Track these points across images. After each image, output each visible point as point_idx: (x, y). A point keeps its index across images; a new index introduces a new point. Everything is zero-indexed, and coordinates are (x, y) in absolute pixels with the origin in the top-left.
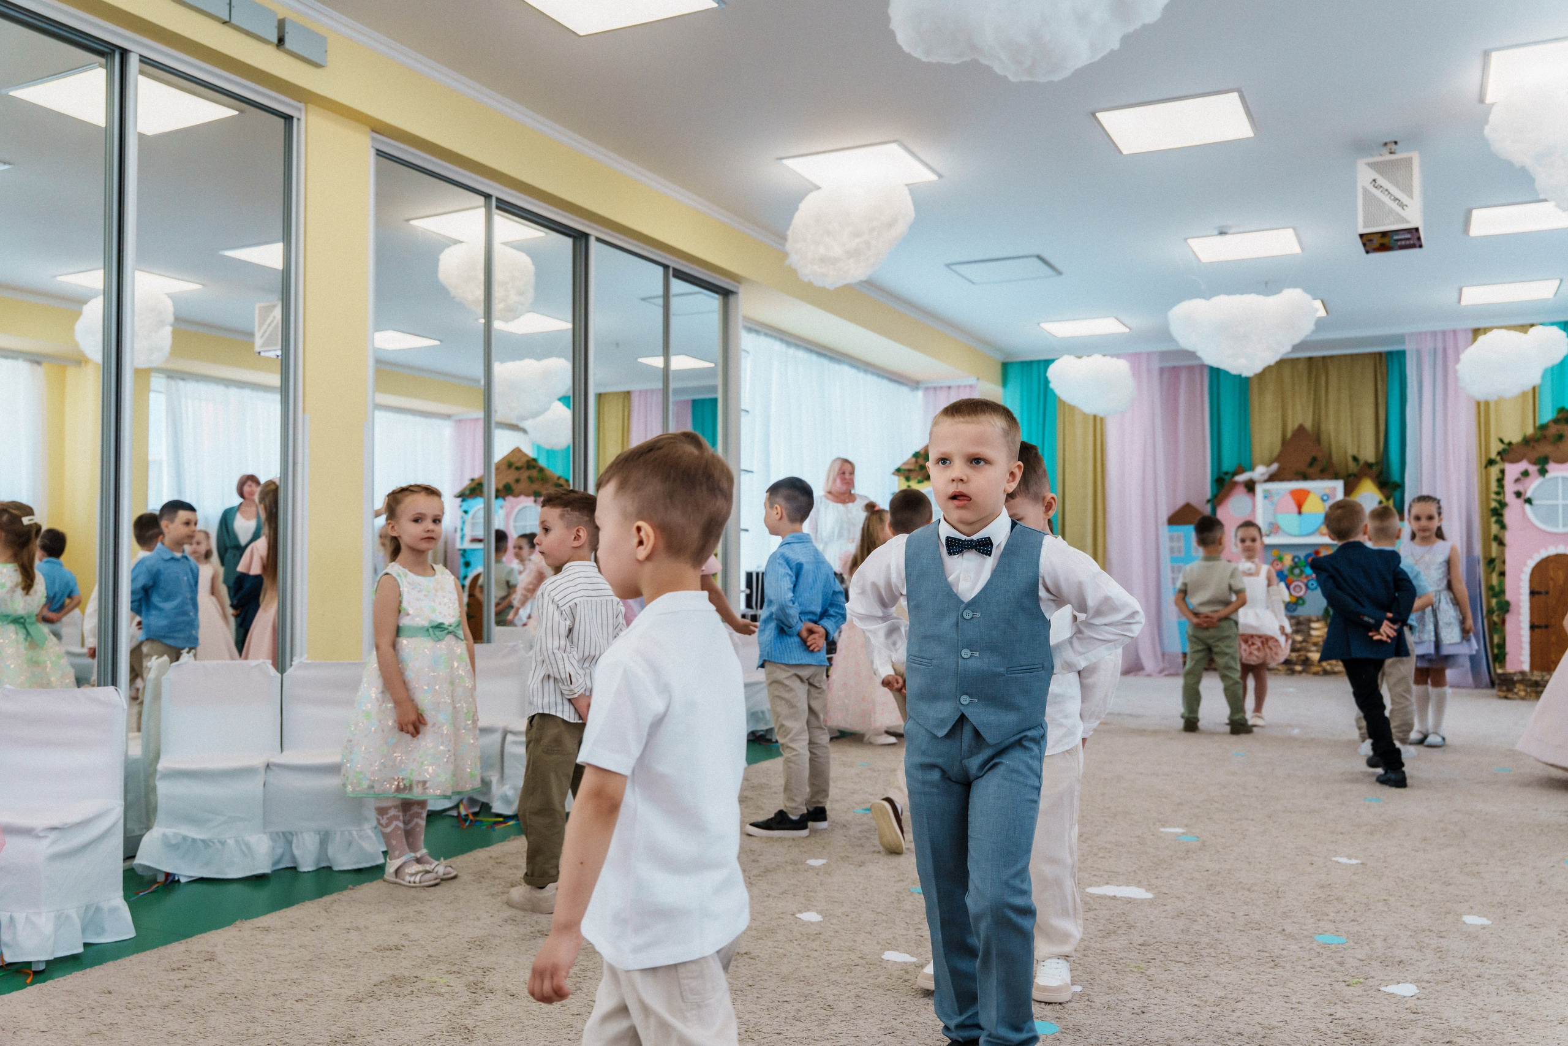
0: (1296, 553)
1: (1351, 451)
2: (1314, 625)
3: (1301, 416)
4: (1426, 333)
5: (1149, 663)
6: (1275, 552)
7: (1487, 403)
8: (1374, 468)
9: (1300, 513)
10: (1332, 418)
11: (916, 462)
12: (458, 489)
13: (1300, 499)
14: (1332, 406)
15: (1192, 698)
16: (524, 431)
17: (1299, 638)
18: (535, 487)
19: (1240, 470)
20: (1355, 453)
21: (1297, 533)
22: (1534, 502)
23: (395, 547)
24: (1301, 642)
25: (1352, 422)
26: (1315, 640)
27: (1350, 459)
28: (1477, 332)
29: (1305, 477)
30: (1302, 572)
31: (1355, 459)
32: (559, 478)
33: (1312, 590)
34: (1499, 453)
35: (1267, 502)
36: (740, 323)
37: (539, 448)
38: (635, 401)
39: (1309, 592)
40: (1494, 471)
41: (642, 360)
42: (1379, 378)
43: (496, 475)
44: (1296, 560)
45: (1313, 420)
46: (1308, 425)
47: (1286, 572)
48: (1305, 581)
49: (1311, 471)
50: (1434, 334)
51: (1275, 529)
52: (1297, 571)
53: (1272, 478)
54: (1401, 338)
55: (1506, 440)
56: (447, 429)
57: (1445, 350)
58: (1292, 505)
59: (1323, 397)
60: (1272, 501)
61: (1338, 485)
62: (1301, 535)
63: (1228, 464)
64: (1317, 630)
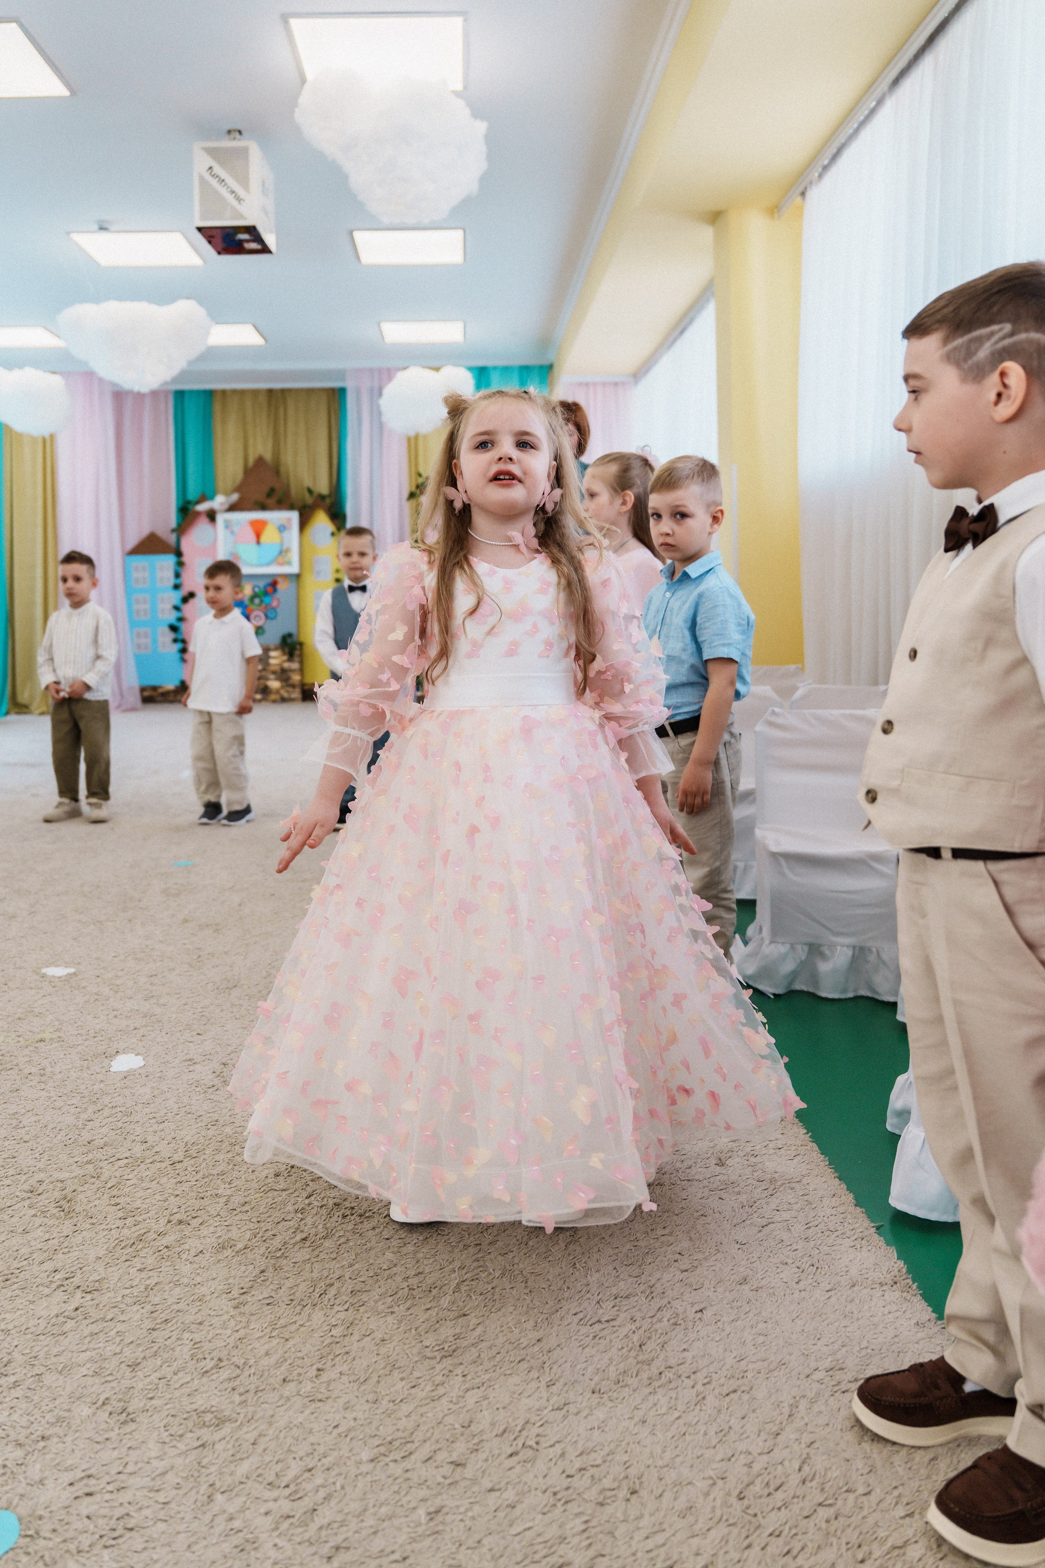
0: (257, 583)
1: (308, 482)
2: (273, 654)
3: (262, 448)
4: (364, 370)
8: (328, 500)
9: (258, 542)
10: (290, 449)
13: (258, 529)
14: (290, 439)
19: (203, 499)
20: (311, 485)
21: (259, 561)
25: (308, 456)
26: (273, 668)
27: (306, 491)
29: (263, 508)
30: (262, 601)
31: (310, 490)
33: (272, 619)
34: (418, 487)
35: (227, 532)
39: (268, 621)
42: (332, 414)
45: (275, 452)
46: (268, 456)
47: (246, 601)
48: (265, 610)
49: (270, 502)
50: (372, 371)
52: (257, 601)
53: (234, 508)
54: (343, 374)
58: (251, 535)
59: (282, 429)
60: (232, 532)
61: (294, 516)
62: (260, 565)
63: (191, 493)
64: (276, 658)
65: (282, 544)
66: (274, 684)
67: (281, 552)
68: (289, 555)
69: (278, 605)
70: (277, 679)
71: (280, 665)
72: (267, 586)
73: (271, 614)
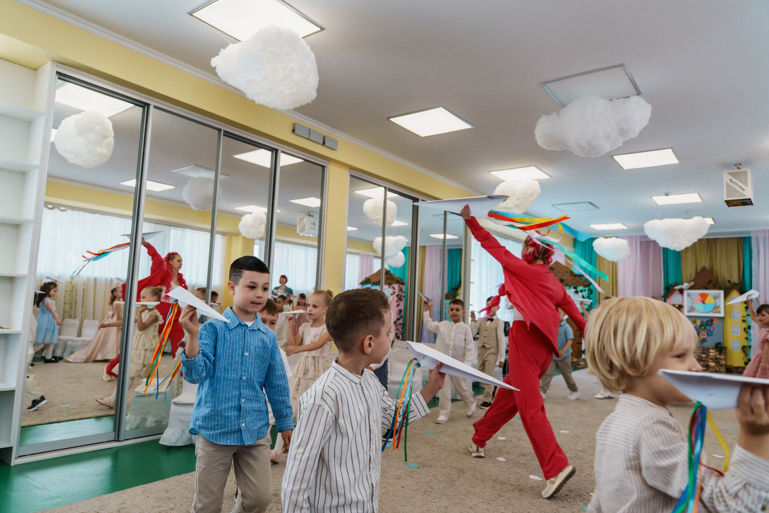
0: (702, 320)
1: (727, 278)
2: (711, 351)
3: (704, 263)
4: (760, 231)
6: (693, 319)
8: (738, 286)
9: (704, 303)
10: (718, 264)
12: (360, 281)
13: (704, 297)
14: (718, 259)
17: (704, 356)
18: (389, 281)
19: (677, 284)
20: (729, 279)
21: (702, 311)
24: (705, 358)
25: (727, 266)
26: (711, 357)
27: (727, 281)
29: (706, 288)
30: (705, 328)
31: (729, 281)
32: (398, 278)
33: (710, 336)
35: (689, 298)
37: (390, 267)
38: (427, 249)
39: (708, 336)
41: (431, 235)
44: (702, 323)
45: (710, 263)
46: (707, 267)
47: (698, 327)
48: (707, 332)
49: (709, 286)
50: (764, 231)
51: (692, 309)
52: (703, 327)
53: (691, 288)
54: (749, 232)
56: (357, 259)
58: (700, 300)
59: (714, 254)
60: (691, 298)
61: (722, 292)
62: (704, 313)
63: (671, 281)
64: (713, 353)
65: (715, 304)
66: (712, 364)
67: (715, 308)
68: (719, 309)
69: (714, 329)
70: (713, 362)
71: (715, 356)
72: (707, 321)
73: (710, 333)
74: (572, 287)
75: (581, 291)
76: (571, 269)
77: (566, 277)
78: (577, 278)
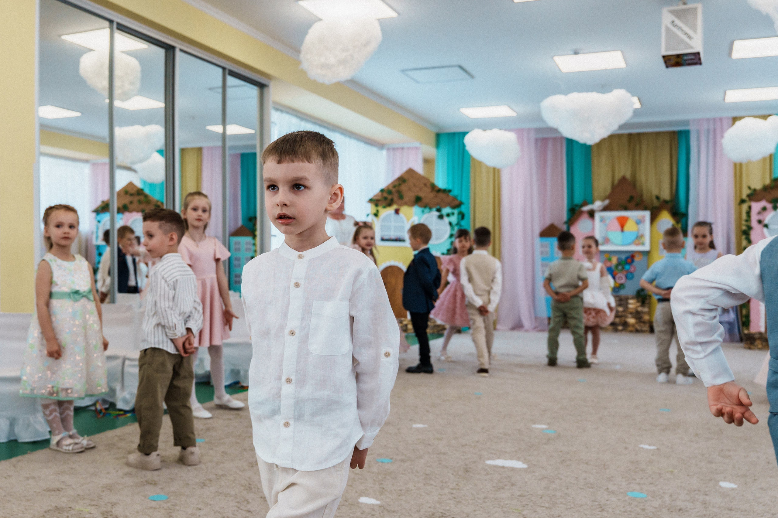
0: (620, 256)
1: (655, 192)
2: (631, 301)
3: (624, 170)
4: (703, 119)
5: (527, 323)
6: (606, 256)
7: (741, 165)
8: (670, 204)
9: (622, 231)
10: (643, 171)
11: (382, 195)
13: (622, 222)
14: (643, 164)
15: (553, 345)
16: (135, 171)
17: (621, 309)
18: (142, 206)
19: (586, 203)
20: (657, 194)
21: (620, 243)
22: (770, 226)
23: (50, 243)
24: (621, 312)
25: (656, 175)
26: (631, 310)
27: (654, 198)
28: (735, 119)
29: (626, 208)
30: (623, 268)
31: (657, 197)
33: (630, 279)
34: (748, 196)
35: (602, 223)
36: (271, 104)
38: (205, 153)
39: (628, 280)
40: (745, 207)
41: (209, 128)
42: (673, 147)
43: (118, 199)
44: (620, 260)
46: (628, 176)
47: (613, 268)
48: (625, 273)
49: (630, 205)
50: (708, 120)
51: (607, 241)
52: (620, 267)
53: (606, 209)
54: (687, 122)
55: (753, 187)
56: (86, 170)
57: (715, 130)
58: (617, 226)
59: (637, 158)
60: (605, 224)
61: (647, 214)
62: (623, 245)
63: (578, 200)
64: (633, 304)
65: (638, 231)
66: (631, 321)
67: (637, 238)
68: (643, 239)
69: (634, 269)
70: (633, 317)
71: (636, 308)
72: (627, 258)
73: (630, 276)
74: (434, 209)
75: (448, 215)
76: (432, 180)
77: (425, 194)
78: (441, 195)
